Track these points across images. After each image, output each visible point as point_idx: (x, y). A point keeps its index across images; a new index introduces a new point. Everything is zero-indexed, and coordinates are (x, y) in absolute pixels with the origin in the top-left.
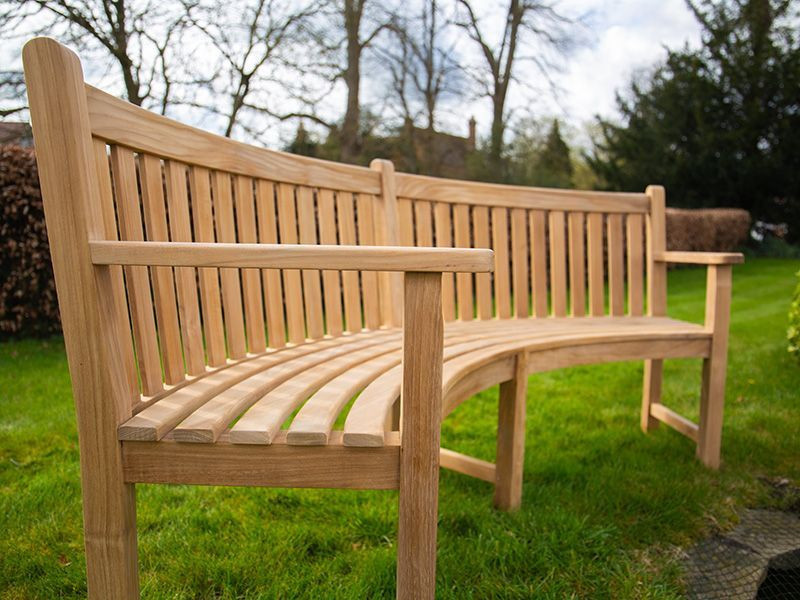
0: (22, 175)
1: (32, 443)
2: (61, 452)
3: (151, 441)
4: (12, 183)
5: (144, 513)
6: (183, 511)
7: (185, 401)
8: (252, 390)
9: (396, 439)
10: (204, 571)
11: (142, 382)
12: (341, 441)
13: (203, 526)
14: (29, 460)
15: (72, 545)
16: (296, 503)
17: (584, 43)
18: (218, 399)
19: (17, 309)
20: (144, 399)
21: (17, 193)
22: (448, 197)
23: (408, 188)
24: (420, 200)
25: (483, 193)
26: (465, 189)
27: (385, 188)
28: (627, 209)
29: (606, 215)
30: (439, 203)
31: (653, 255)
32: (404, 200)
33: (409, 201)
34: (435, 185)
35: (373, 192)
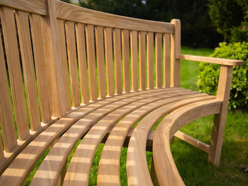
22: (83, 19)
23: (62, 12)
24: (69, 21)
25: (101, 18)
26: (92, 15)
27: (50, 10)
28: (164, 30)
29: (155, 33)
30: (78, 24)
31: (175, 56)
32: (60, 20)
33: (62, 22)
34: (77, 13)
35: (41, 14)
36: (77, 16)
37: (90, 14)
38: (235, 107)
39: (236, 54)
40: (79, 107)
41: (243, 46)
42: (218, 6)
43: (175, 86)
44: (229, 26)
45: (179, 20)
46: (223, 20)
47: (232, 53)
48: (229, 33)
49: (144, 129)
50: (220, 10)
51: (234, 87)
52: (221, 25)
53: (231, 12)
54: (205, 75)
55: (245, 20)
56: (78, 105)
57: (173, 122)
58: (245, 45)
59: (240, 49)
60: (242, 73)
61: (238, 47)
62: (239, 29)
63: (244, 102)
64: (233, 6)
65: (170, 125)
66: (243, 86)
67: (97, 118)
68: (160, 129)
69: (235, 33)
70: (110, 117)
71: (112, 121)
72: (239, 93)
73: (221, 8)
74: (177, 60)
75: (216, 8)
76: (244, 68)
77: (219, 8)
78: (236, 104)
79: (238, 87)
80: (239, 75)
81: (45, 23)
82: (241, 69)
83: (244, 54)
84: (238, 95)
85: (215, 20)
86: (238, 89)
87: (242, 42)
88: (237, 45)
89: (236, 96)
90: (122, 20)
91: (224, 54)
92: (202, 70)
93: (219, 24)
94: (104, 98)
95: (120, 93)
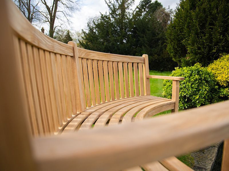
17: (77, 9)
22: (92, 57)
23: (81, 54)
24: (84, 58)
25: (101, 55)
26: (96, 54)
27: (75, 53)
28: (139, 61)
29: (133, 63)
30: (89, 60)
31: (146, 76)
32: (79, 58)
33: (81, 59)
34: (88, 53)
35: (71, 55)
36: (88, 55)
37: (95, 54)
38: (186, 107)
39: (184, 74)
40: (91, 107)
41: (188, 69)
42: (172, 45)
43: (147, 95)
44: (180, 57)
45: (147, 55)
46: (176, 53)
47: (182, 73)
48: (180, 61)
49: (129, 116)
50: (173, 47)
51: (185, 94)
52: (175, 56)
53: (180, 49)
54: (167, 88)
55: (188, 53)
56: (90, 106)
57: (145, 112)
58: (189, 69)
59: (186, 71)
60: (188, 85)
61: (185, 70)
62: (185, 59)
63: (191, 104)
64: (181, 45)
65: (144, 113)
66: (190, 94)
67: (102, 112)
68: (138, 115)
69: (183, 61)
70: (109, 111)
71: (111, 113)
72: (188, 98)
73: (174, 46)
74: (148, 78)
75: (171, 46)
76: (189, 83)
77: (173, 46)
78: (187, 106)
79: (187, 94)
80: (187, 87)
81: (73, 60)
82: (188, 83)
83: (189, 74)
84: (187, 99)
85: (171, 53)
86: (187, 96)
87: (187, 67)
88: (185, 68)
89: (186, 100)
90: (113, 56)
91: (177, 74)
92: (165, 85)
93: (174, 55)
94: (104, 103)
95: (113, 100)
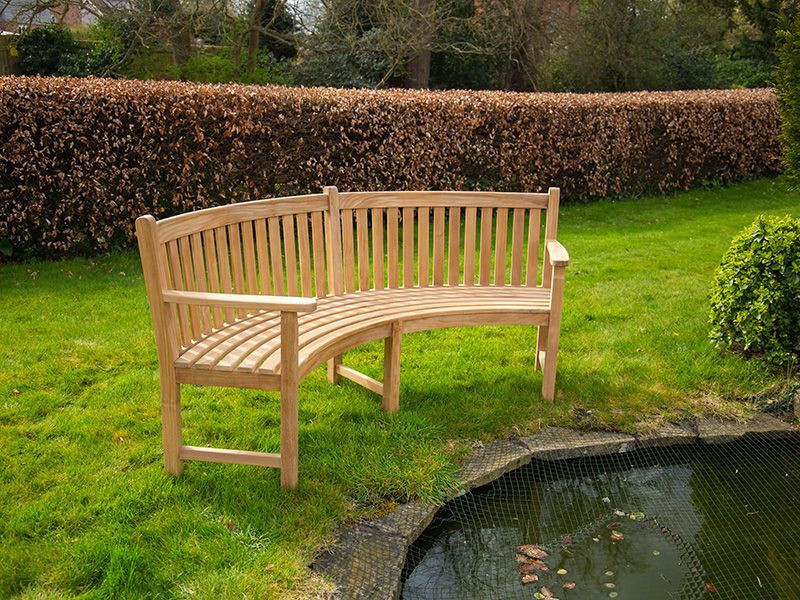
0: (67, 112)
1: (110, 357)
2: (129, 362)
3: (186, 368)
4: (59, 120)
5: (184, 401)
6: (204, 400)
7: (201, 350)
8: (230, 345)
9: (279, 373)
10: (212, 429)
11: (182, 340)
12: (257, 371)
13: (213, 408)
14: (110, 367)
15: (145, 414)
16: (267, 400)
18: (214, 350)
19: (67, 231)
20: (184, 349)
21: (63, 129)
23: (349, 203)
24: (359, 209)
26: (395, 197)
27: (331, 206)
28: (529, 205)
30: (374, 209)
32: (347, 210)
33: (350, 211)
35: (323, 210)
36: (372, 202)
37: (391, 197)
95: (439, 284)
